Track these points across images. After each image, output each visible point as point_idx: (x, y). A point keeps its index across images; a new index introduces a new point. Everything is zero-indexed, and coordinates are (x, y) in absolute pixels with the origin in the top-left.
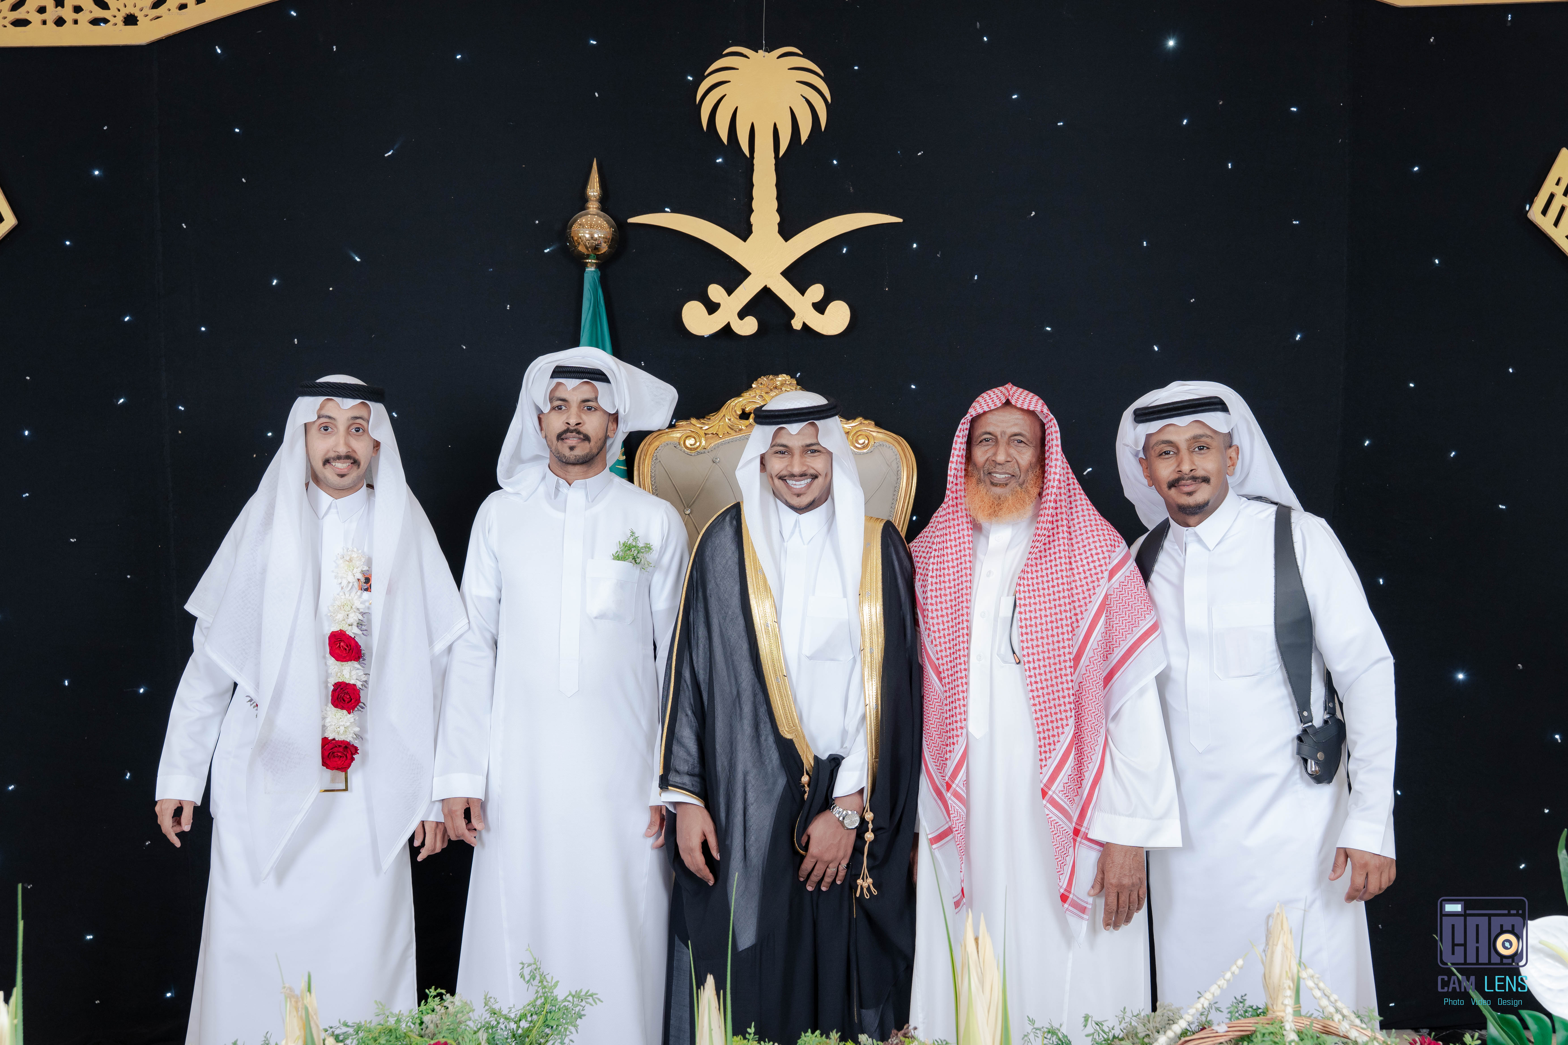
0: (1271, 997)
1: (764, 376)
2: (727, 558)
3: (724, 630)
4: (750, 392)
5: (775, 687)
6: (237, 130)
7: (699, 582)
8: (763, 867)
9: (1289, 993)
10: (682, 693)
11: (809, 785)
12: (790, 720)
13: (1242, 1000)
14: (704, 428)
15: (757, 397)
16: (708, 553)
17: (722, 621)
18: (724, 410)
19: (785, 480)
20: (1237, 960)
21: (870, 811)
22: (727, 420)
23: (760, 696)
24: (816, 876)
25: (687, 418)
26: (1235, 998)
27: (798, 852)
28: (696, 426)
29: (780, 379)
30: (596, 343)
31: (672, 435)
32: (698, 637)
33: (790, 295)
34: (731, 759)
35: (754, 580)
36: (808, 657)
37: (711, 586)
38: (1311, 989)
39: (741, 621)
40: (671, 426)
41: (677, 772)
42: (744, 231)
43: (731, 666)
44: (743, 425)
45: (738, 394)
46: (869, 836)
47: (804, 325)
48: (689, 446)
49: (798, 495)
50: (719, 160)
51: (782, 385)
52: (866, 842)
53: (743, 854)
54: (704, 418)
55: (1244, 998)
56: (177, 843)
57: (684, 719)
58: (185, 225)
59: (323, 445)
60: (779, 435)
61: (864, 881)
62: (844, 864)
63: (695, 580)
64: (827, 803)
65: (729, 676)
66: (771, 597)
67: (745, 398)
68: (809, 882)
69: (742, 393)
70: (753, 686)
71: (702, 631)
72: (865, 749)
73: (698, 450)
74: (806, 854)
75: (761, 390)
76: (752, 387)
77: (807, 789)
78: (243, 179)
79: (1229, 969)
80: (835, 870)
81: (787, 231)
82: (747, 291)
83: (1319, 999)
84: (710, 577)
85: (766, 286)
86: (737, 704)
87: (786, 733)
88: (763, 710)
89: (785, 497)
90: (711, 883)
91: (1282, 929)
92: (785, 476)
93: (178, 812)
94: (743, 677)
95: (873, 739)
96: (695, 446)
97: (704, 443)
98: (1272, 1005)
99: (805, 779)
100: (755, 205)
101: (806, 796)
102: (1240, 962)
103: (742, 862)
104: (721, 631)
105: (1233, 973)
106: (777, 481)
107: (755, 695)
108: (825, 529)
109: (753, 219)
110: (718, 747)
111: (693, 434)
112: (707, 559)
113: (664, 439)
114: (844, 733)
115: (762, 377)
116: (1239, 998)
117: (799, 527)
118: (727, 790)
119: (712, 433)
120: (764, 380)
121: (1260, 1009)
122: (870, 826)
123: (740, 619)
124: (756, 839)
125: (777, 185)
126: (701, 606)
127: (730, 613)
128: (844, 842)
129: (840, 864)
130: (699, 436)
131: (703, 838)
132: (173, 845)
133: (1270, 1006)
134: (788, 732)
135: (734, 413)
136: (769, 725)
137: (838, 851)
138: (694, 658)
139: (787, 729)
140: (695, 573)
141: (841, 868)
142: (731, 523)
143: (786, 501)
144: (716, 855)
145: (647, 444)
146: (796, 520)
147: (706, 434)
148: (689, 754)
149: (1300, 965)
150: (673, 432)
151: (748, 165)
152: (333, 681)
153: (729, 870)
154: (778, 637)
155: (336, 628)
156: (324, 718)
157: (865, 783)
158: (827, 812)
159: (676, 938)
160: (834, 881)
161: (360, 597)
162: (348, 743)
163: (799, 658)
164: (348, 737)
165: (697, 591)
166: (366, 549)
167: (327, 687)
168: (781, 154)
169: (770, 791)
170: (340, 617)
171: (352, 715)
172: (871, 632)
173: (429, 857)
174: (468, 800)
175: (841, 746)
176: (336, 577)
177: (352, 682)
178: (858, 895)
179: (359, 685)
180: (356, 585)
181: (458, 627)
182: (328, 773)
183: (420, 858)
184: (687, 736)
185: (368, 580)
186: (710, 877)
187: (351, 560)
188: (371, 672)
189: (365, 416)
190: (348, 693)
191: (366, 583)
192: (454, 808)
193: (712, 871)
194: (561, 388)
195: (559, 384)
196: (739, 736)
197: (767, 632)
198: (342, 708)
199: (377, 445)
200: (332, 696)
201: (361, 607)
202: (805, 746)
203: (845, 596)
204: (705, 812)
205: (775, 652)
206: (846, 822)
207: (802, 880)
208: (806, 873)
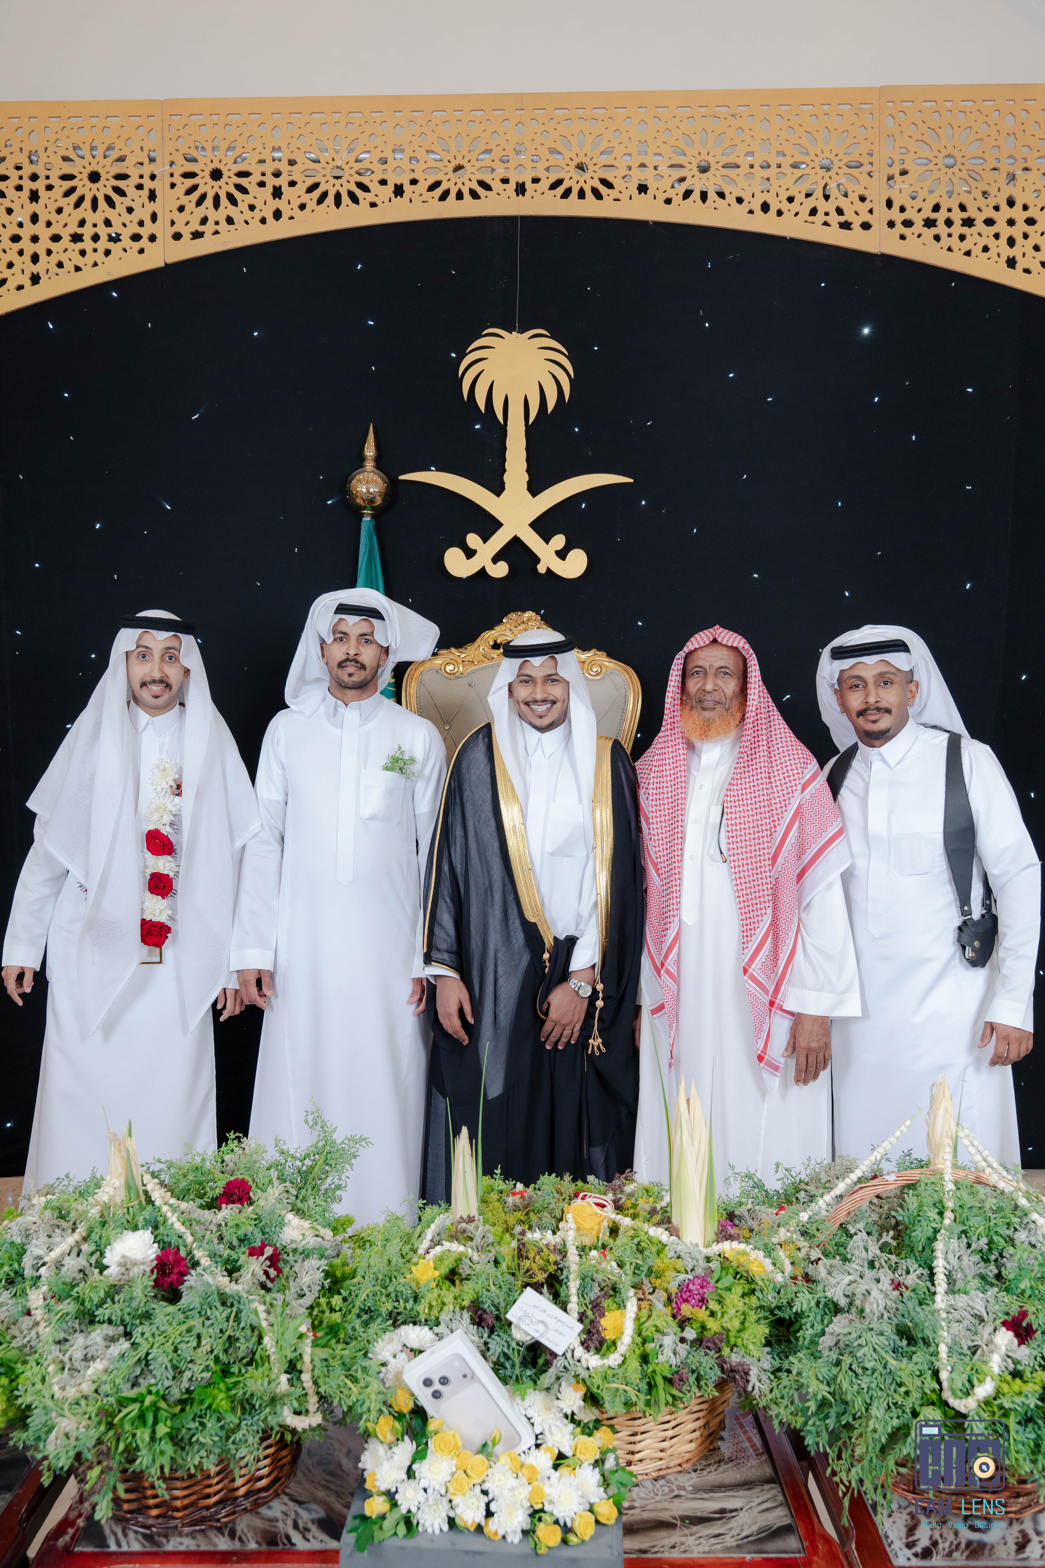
1: (514, 612)
2: (481, 770)
3: (479, 831)
4: (501, 626)
5: (521, 877)
6: (66, 395)
7: (458, 791)
8: (510, 1030)
9: (949, 1148)
10: (442, 883)
11: (549, 961)
12: (534, 906)
14: (462, 656)
15: (507, 631)
16: (464, 766)
17: (477, 823)
18: (479, 641)
19: (530, 704)
20: (906, 1120)
21: (601, 982)
22: (481, 650)
23: (509, 887)
24: (554, 1037)
25: (447, 647)
26: (904, 1151)
27: (539, 1017)
28: (455, 654)
29: (527, 615)
30: (371, 585)
32: (456, 834)
33: (537, 543)
34: (484, 939)
35: (504, 790)
36: (550, 854)
37: (468, 792)
38: (967, 1146)
39: (493, 823)
41: (438, 949)
42: (497, 488)
43: (484, 861)
45: (491, 629)
46: (600, 1004)
47: (548, 569)
48: (449, 671)
49: (541, 717)
50: (478, 427)
51: (529, 620)
52: (597, 1008)
53: (493, 1019)
54: (462, 647)
56: (20, 1002)
57: (445, 905)
58: (22, 476)
59: (141, 670)
60: (524, 666)
61: (595, 1040)
62: (578, 1027)
63: (454, 789)
64: (564, 976)
65: (482, 869)
66: (518, 804)
67: (497, 631)
68: (548, 1042)
70: (503, 878)
71: (459, 830)
72: (597, 931)
73: (457, 675)
74: (547, 1019)
75: (511, 624)
76: (503, 622)
77: (548, 964)
78: (71, 437)
79: (899, 1128)
80: (570, 1032)
81: (535, 488)
82: (499, 540)
83: (973, 1153)
84: (466, 786)
85: (516, 535)
86: (489, 893)
87: (530, 916)
88: (511, 898)
89: (529, 718)
90: (467, 1042)
92: (530, 701)
93: (21, 977)
94: (495, 870)
95: (604, 923)
96: (455, 672)
97: (462, 669)
99: (546, 956)
100: (507, 465)
101: (547, 970)
103: (493, 1024)
104: (476, 832)
106: (522, 705)
107: (504, 886)
108: (564, 745)
109: (506, 477)
110: (472, 928)
111: (453, 662)
112: (465, 771)
114: (579, 918)
117: (542, 744)
118: (481, 965)
119: (469, 661)
120: (513, 615)
122: (601, 995)
123: (491, 821)
124: (505, 1006)
125: (527, 449)
126: (459, 811)
127: (484, 817)
128: (578, 1008)
129: (574, 1027)
130: (458, 663)
131: (460, 1005)
132: (16, 1004)
133: (933, 1159)
134: (532, 916)
135: (487, 644)
136: (516, 911)
137: (573, 1016)
138: (453, 852)
139: (531, 913)
140: (454, 783)
141: (575, 1030)
142: (484, 739)
143: (530, 721)
144: (471, 1019)
145: (413, 671)
146: (539, 738)
147: (463, 661)
148: (448, 935)
150: (435, 660)
151: (502, 431)
152: (149, 871)
153: (482, 1033)
154: (525, 837)
155: (152, 827)
156: (142, 903)
157: (597, 959)
158: (565, 984)
159: (434, 1088)
160: (569, 1040)
161: (172, 801)
162: (163, 924)
163: (542, 854)
164: (163, 918)
165: (455, 797)
166: (177, 761)
167: (144, 876)
168: (530, 422)
169: (516, 966)
170: (155, 818)
171: (165, 900)
172: (602, 833)
173: (230, 1018)
174: (259, 972)
175: (576, 929)
176: (152, 784)
177: (166, 872)
178: (589, 1052)
179: (172, 875)
180: (169, 791)
181: (254, 827)
182: (146, 948)
183: (222, 1019)
184: (446, 919)
185: (179, 787)
186: (466, 1037)
187: (164, 770)
188: (182, 864)
189: (177, 646)
190: (162, 882)
191: (178, 789)
192: (248, 978)
193: (467, 1033)
194: (343, 623)
195: (341, 620)
196: (491, 920)
197: (515, 832)
198: (158, 894)
199: (187, 672)
200: (149, 884)
201: (174, 809)
202: (546, 929)
203: (581, 802)
204: (461, 984)
205: (522, 850)
206: (580, 992)
207: (543, 1040)
208: (547, 1034)
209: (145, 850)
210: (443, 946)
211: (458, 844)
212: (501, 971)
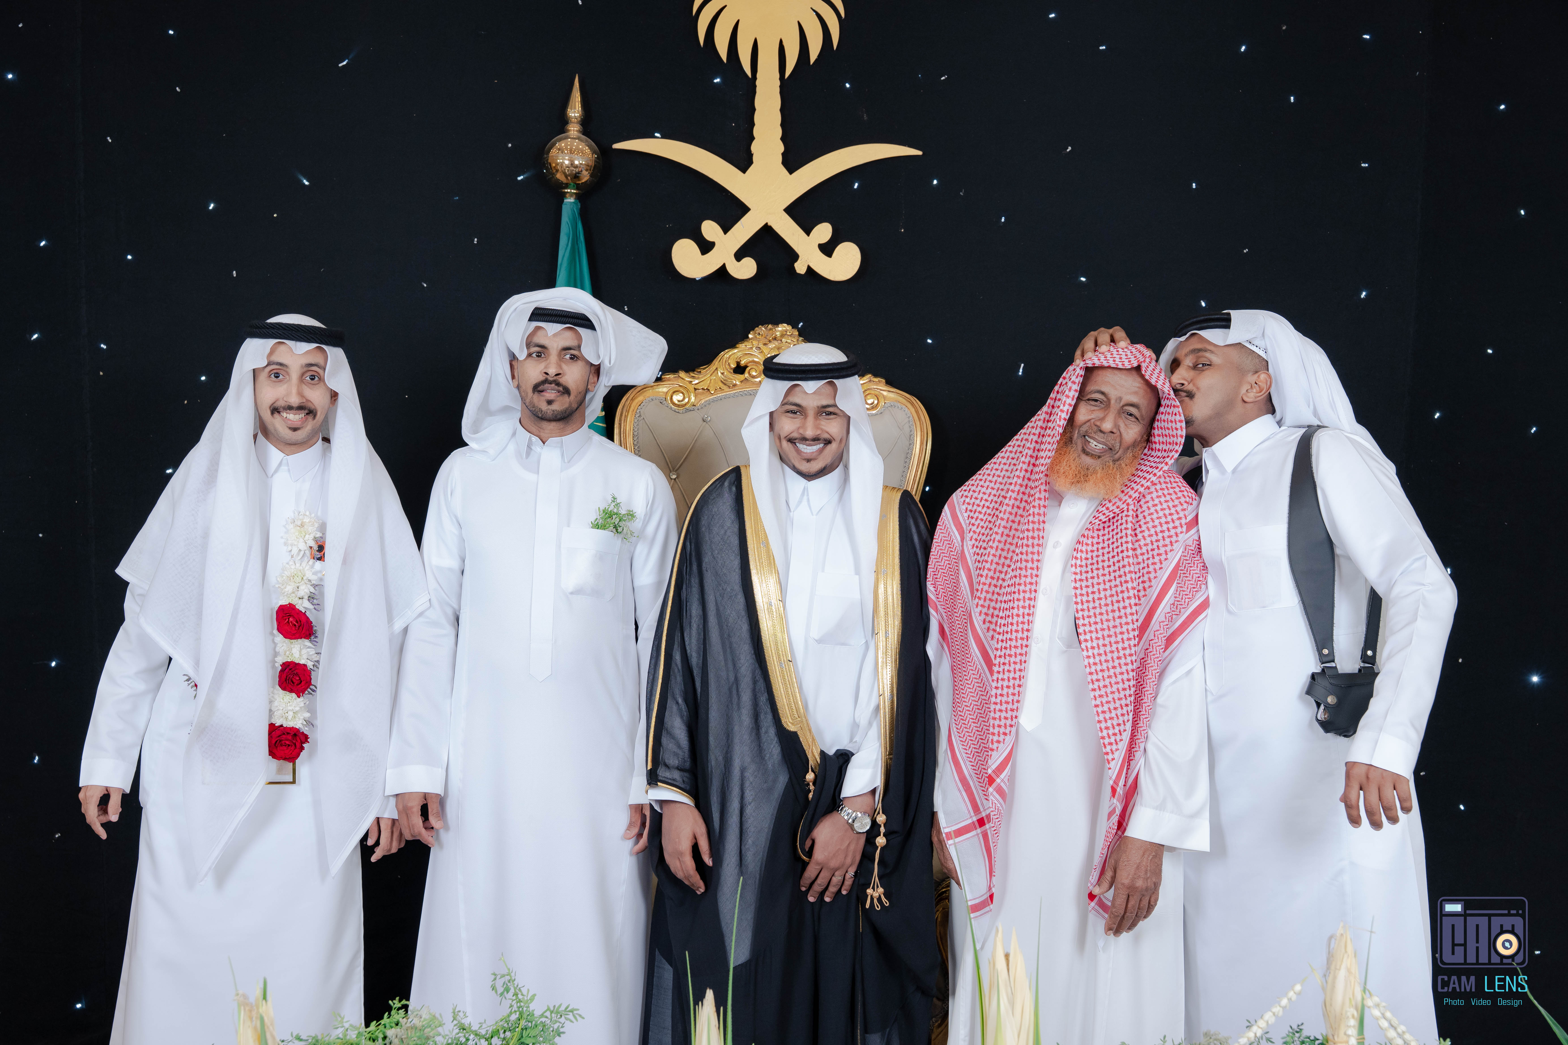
0: (1332, 1027)
1: (762, 325)
2: (726, 528)
3: (721, 609)
4: (746, 343)
5: (778, 673)
6: (171, 32)
7: (693, 554)
8: (760, 875)
9: (1353, 1022)
10: (672, 677)
11: (814, 784)
12: (795, 711)
13: (1298, 1030)
14: (693, 383)
15: (754, 349)
16: (704, 521)
17: (719, 599)
18: (717, 363)
19: (795, 443)
20: (1295, 984)
21: (883, 813)
22: (719, 374)
23: (761, 684)
24: (820, 885)
25: (674, 370)
26: (1291, 1027)
27: (800, 858)
28: (685, 380)
29: (780, 329)
31: (657, 390)
32: (690, 616)
33: (793, 234)
34: (727, 753)
35: (756, 553)
36: (816, 641)
37: (707, 559)
38: (1377, 1019)
39: (741, 599)
40: (658, 380)
41: (666, 766)
42: (743, 161)
43: (728, 650)
44: (738, 380)
45: (733, 346)
46: (881, 841)
47: (809, 268)
48: (676, 402)
49: (808, 461)
50: (717, 80)
51: (782, 336)
52: (878, 847)
53: (738, 858)
54: (693, 371)
55: (1300, 1027)
56: (104, 835)
57: (675, 708)
58: (110, 138)
59: (274, 393)
60: (793, 392)
61: (874, 891)
62: (851, 873)
63: (688, 553)
64: (835, 803)
65: (726, 660)
66: (775, 573)
67: (740, 349)
68: (811, 892)
69: (737, 343)
70: (753, 673)
71: (695, 610)
72: (878, 744)
73: (687, 406)
74: (810, 861)
75: (759, 341)
76: (748, 337)
77: (812, 787)
78: (177, 88)
79: (1286, 995)
80: (841, 878)
81: (792, 162)
82: (744, 230)
83: (1386, 1029)
84: (706, 548)
85: (767, 223)
86: (734, 692)
87: (789, 724)
88: (763, 699)
89: (793, 461)
90: (702, 890)
91: (1346, 952)
92: (796, 439)
94: (742, 661)
95: (888, 733)
96: (684, 402)
97: (693, 399)
98: (1333, 1036)
99: (810, 776)
100: (756, 132)
101: (811, 796)
102: (1298, 988)
103: (738, 867)
104: (718, 610)
105: (1290, 999)
106: (785, 444)
107: (755, 682)
108: (836, 497)
109: (754, 147)
110: (711, 739)
111: (681, 389)
112: (703, 529)
113: (649, 393)
114: (855, 726)
115: (760, 326)
116: (1295, 1027)
117: (808, 495)
118: (722, 788)
119: (702, 389)
120: (762, 329)
121: (1318, 1040)
122: (882, 830)
123: (739, 597)
124: (753, 843)
125: (782, 109)
126: (695, 581)
127: (729, 590)
128: (852, 847)
129: (847, 872)
130: (688, 391)
131: (694, 841)
132: (98, 837)
133: (1331, 1037)
134: (792, 724)
135: (727, 367)
136: (770, 717)
137: (845, 858)
138: (686, 639)
139: (791, 721)
140: (688, 544)
141: (847, 877)
142: (730, 489)
143: (794, 466)
144: (708, 861)
145: (630, 398)
146: (804, 488)
147: (695, 389)
148: (679, 746)
149: (1364, 991)
150: (659, 387)
151: (749, 86)
152: (280, 660)
153: (723, 878)
154: (783, 618)
155: (284, 602)
156: (271, 702)
157: (878, 782)
158: (835, 814)
159: (657, 952)
160: (840, 890)
161: (312, 567)
162: (297, 730)
163: (806, 641)
164: (298, 723)
165: (691, 564)
166: (319, 514)
167: (274, 667)
168: (787, 74)
169: (770, 790)
170: (289, 589)
171: (301, 699)
172: (886, 614)
173: (384, 857)
174: (425, 796)
175: (851, 740)
176: (285, 544)
177: (302, 662)
178: (867, 906)
179: (310, 665)
180: (308, 553)
181: (420, 602)
182: (275, 763)
183: (374, 859)
184: (678, 726)
185: (321, 548)
186: (701, 884)
187: (302, 525)
188: (324, 651)
189: (321, 362)
190: (297, 674)
191: (319, 551)
192: (410, 804)
193: (703, 878)
194: (540, 333)
195: (538, 328)
196: (736, 728)
197: (770, 611)
198: (291, 691)
199: (334, 395)
200: (280, 677)
201: (314, 579)
202: (810, 740)
203: (857, 572)
204: (696, 812)
205: (779, 635)
206: (856, 825)
207: (803, 889)
208: (808, 882)
209: (276, 632)
210: (673, 761)
211: (694, 626)
212: (749, 795)
